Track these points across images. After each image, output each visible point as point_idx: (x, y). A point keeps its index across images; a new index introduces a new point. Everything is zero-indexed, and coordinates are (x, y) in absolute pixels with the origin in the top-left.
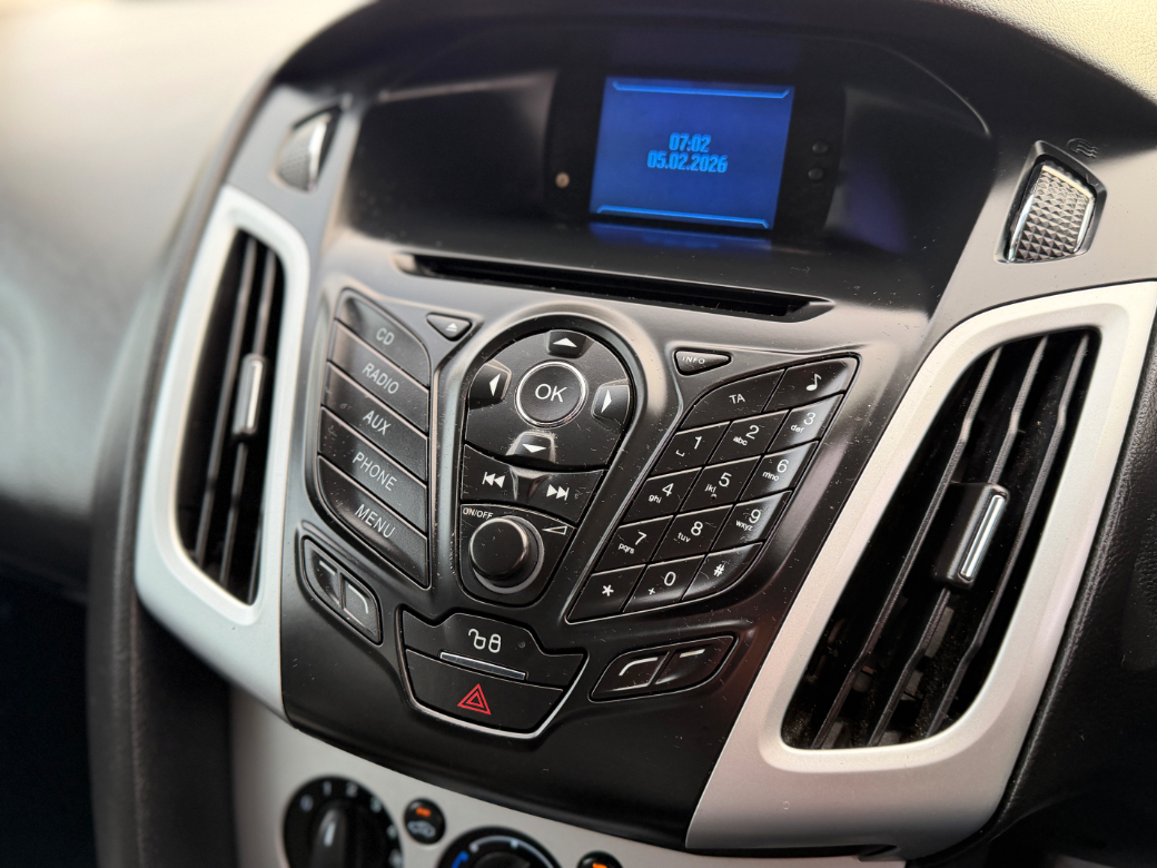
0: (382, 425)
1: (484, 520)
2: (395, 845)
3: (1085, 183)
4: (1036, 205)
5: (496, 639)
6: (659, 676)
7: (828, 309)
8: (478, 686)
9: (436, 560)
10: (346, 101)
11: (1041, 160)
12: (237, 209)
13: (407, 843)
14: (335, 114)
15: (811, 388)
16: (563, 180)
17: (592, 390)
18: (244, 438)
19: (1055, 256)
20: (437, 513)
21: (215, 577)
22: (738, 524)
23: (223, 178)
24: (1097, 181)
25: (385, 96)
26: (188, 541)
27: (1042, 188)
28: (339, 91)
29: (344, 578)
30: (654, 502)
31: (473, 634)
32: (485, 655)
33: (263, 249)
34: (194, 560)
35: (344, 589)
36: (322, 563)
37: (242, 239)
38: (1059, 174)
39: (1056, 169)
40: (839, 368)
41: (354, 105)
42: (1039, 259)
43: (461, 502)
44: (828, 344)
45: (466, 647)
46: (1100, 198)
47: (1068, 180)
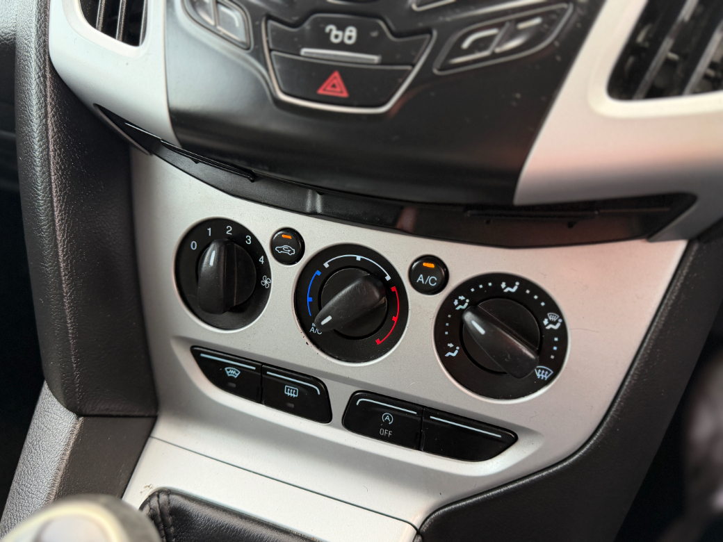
2: (265, 270)
5: (352, 32)
6: (499, 44)
29: (217, 3)
31: (331, 30)
32: (342, 46)
35: (217, 10)
45: (324, 42)
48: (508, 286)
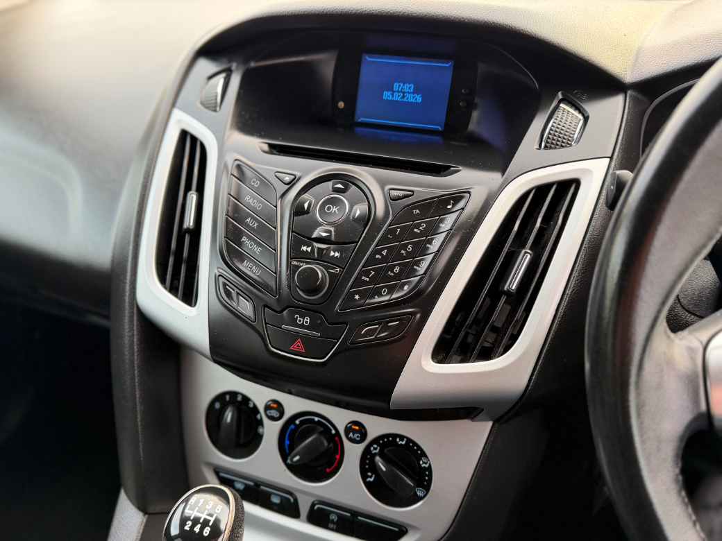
0: (254, 224)
1: (301, 266)
2: (260, 423)
3: (580, 112)
4: (555, 123)
5: (307, 319)
6: (379, 334)
7: (459, 171)
8: (299, 340)
9: (280, 285)
10: (234, 66)
11: (560, 101)
12: (181, 120)
13: (266, 421)
14: (228, 72)
15: (449, 207)
16: (341, 105)
17: (351, 208)
18: (188, 230)
19: (562, 146)
20: (280, 264)
21: (176, 295)
22: (415, 267)
23: (173, 105)
24: (586, 111)
25: (253, 64)
26: (162, 280)
27: (559, 114)
28: (230, 61)
29: (238, 293)
30: (378, 258)
31: (297, 317)
32: (302, 326)
33: (194, 139)
34: (165, 288)
35: (238, 298)
36: (227, 287)
37: (184, 134)
38: (567, 108)
39: (567, 105)
40: (462, 198)
41: (237, 68)
42: (555, 148)
43: (291, 259)
44: (458, 187)
45: (294, 324)
46: (586, 119)
47: (572, 110)
48: (400, 440)
